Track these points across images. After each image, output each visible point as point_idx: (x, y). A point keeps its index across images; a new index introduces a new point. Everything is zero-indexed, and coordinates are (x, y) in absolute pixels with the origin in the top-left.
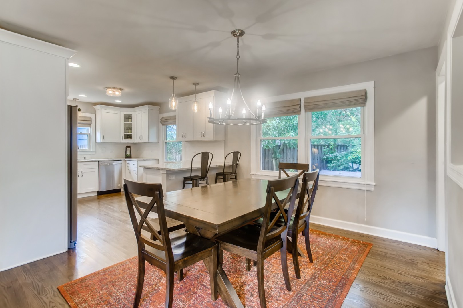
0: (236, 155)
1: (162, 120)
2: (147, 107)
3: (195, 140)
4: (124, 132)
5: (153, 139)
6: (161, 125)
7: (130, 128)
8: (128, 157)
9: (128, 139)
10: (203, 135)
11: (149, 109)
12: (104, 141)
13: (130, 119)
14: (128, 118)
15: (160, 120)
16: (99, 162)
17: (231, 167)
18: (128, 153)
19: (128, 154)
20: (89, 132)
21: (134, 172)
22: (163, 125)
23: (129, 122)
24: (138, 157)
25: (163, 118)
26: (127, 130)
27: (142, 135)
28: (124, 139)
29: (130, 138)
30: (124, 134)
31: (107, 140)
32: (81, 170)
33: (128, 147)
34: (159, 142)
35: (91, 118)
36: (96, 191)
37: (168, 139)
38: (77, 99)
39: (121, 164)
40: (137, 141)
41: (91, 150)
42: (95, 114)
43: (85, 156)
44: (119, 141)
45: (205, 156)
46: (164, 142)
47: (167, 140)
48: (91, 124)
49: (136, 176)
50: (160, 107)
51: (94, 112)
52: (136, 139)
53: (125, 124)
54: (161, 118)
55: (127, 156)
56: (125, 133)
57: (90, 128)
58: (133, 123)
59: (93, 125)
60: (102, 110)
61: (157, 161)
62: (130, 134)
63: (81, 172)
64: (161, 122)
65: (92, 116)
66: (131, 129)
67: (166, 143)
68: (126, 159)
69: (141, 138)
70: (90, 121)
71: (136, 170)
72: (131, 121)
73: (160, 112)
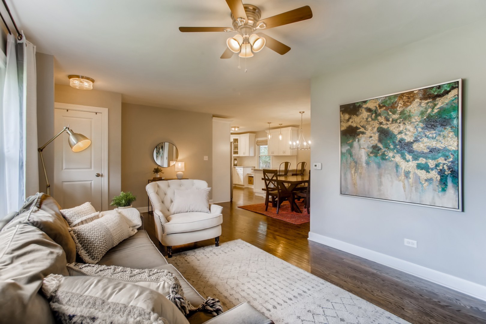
0: (303, 164)
2: (248, 134)
3: (279, 155)
5: (252, 154)
6: (256, 145)
7: (236, 147)
9: (235, 154)
10: (284, 152)
11: (249, 136)
13: (237, 141)
14: (235, 141)
15: (256, 142)
17: (301, 171)
18: (235, 163)
21: (241, 174)
22: (258, 145)
23: (236, 143)
25: (258, 141)
26: (235, 149)
27: (245, 152)
29: (237, 154)
33: (235, 159)
34: (255, 156)
37: (261, 154)
40: (241, 155)
45: (287, 164)
46: (258, 156)
49: (243, 176)
50: (256, 134)
52: (241, 154)
53: (234, 145)
54: (256, 141)
55: (235, 165)
56: (234, 151)
62: (237, 151)
64: (256, 144)
66: (238, 148)
68: (235, 167)
69: (244, 154)
71: (243, 173)
72: (238, 143)
73: (256, 137)
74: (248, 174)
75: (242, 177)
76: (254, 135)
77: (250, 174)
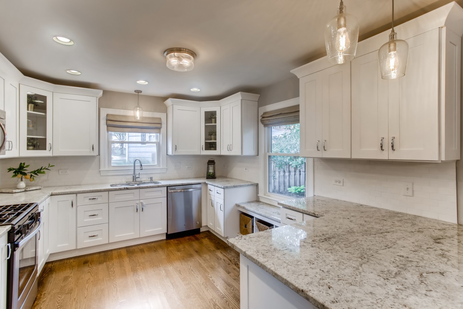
1: (263, 117)
2: (238, 97)
4: (206, 139)
5: (249, 151)
6: (261, 126)
7: (213, 133)
8: (211, 177)
9: (211, 150)
11: (242, 100)
12: (176, 154)
13: (214, 118)
14: (211, 117)
15: (260, 118)
16: (167, 187)
18: (211, 171)
19: (210, 173)
20: (158, 141)
22: (265, 125)
23: (212, 123)
24: (225, 177)
25: (265, 113)
26: (210, 136)
27: (232, 144)
28: (205, 150)
29: (213, 148)
30: (206, 143)
31: (181, 151)
32: (142, 201)
33: (211, 162)
34: (258, 155)
35: (160, 119)
36: (164, 233)
37: (275, 150)
38: (140, 91)
39: (200, 189)
40: (223, 153)
41: (161, 167)
42: (166, 114)
43: (151, 176)
44: (198, 153)
46: (268, 154)
47: (273, 152)
48: (161, 128)
49: (222, 212)
50: (259, 95)
51: (165, 110)
52: (222, 150)
53: (206, 126)
54: (261, 113)
55: (209, 175)
56: (206, 141)
57: (160, 134)
58: (218, 124)
59: (163, 129)
60: (174, 105)
61: (255, 187)
62: (213, 142)
63: (141, 204)
64: (262, 121)
65: (162, 116)
66: (216, 135)
67: (269, 156)
68: (207, 181)
69: (229, 149)
70: (159, 124)
71: (222, 203)
72: (215, 122)
73: (261, 103)
74: (238, 205)
75: (221, 216)
76: (256, 96)
77: (244, 208)
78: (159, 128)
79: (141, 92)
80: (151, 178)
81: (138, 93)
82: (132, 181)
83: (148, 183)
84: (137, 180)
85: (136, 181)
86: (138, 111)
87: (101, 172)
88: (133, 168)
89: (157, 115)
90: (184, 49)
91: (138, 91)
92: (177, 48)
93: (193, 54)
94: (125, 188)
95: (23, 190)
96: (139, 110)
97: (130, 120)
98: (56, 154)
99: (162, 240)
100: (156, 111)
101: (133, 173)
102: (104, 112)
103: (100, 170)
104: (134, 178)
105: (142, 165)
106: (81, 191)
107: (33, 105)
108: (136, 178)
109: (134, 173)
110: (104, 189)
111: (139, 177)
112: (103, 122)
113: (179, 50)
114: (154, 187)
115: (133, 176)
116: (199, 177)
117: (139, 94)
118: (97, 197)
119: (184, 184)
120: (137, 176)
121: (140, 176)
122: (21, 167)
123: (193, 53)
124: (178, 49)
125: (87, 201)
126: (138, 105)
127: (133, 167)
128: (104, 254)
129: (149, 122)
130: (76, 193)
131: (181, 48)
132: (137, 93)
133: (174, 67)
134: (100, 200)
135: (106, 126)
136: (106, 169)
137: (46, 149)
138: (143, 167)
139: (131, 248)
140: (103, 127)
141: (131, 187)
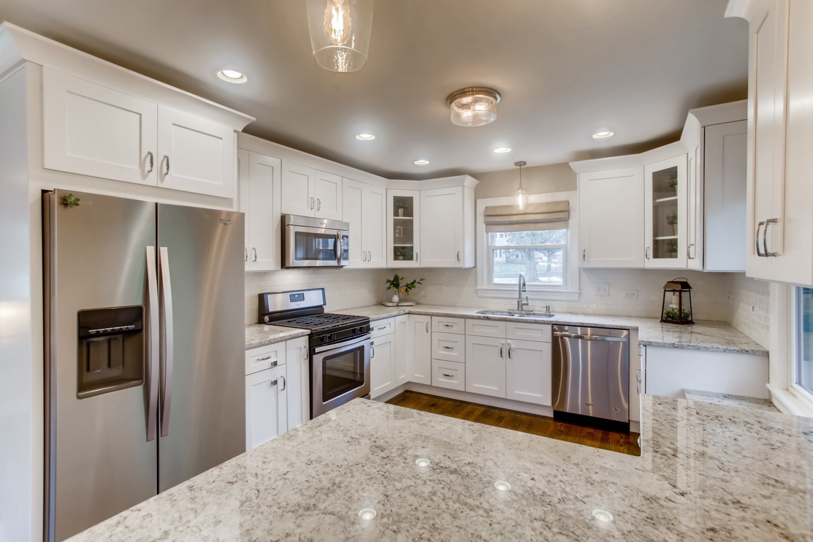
12: (586, 266)
16: (553, 325)
27: (694, 243)
28: (654, 257)
30: (657, 242)
31: (597, 261)
32: (509, 341)
35: (567, 202)
36: (550, 407)
38: (522, 162)
41: (570, 290)
43: (550, 304)
44: (640, 265)
48: (569, 218)
56: (657, 238)
57: (567, 230)
58: (680, 197)
59: (573, 221)
60: (580, 174)
63: (507, 346)
65: (571, 196)
70: (565, 213)
78: (566, 220)
79: (525, 163)
80: (547, 307)
81: (520, 165)
82: (517, 309)
83: (541, 315)
84: (525, 308)
85: (522, 310)
86: (520, 195)
87: (478, 291)
88: (518, 289)
89: (561, 196)
90: (469, 89)
91: (518, 162)
92: (458, 91)
93: (491, 92)
94: (484, 317)
95: (395, 304)
96: (522, 193)
97: (515, 212)
98: (424, 265)
99: (547, 417)
100: (558, 190)
101: (518, 296)
102: (483, 204)
103: (477, 288)
104: (520, 305)
105: (526, 283)
106: (434, 313)
107: (402, 209)
108: (522, 305)
109: (520, 297)
110: (459, 315)
111: (527, 304)
112: (481, 219)
113: (463, 93)
114: (529, 321)
115: (518, 301)
116: (647, 317)
117: (522, 167)
118: (453, 324)
119: (586, 324)
120: (524, 302)
121: (530, 303)
122: (396, 278)
123: (488, 90)
124: (460, 92)
125: (442, 328)
126: (520, 185)
127: (518, 287)
128: (452, 403)
129: (546, 211)
130: (432, 315)
131: (464, 89)
132: (519, 167)
133: (466, 123)
134: (455, 329)
135: (485, 225)
136: (485, 287)
137: (412, 260)
138: (526, 287)
139: (493, 410)
140: (481, 226)
141: (493, 317)
